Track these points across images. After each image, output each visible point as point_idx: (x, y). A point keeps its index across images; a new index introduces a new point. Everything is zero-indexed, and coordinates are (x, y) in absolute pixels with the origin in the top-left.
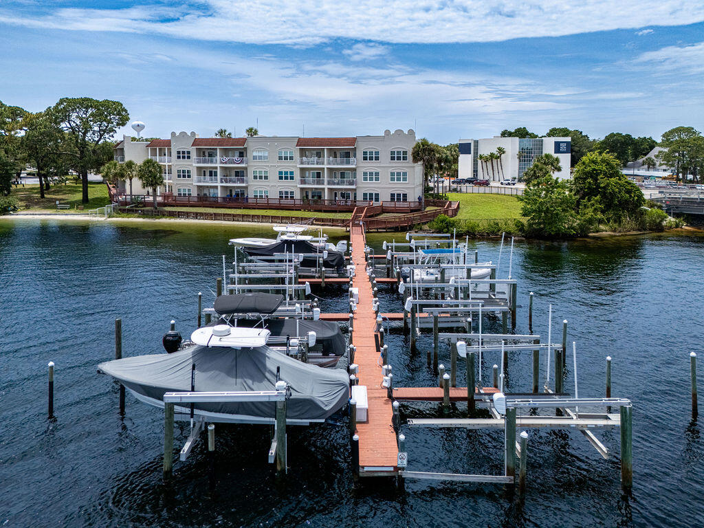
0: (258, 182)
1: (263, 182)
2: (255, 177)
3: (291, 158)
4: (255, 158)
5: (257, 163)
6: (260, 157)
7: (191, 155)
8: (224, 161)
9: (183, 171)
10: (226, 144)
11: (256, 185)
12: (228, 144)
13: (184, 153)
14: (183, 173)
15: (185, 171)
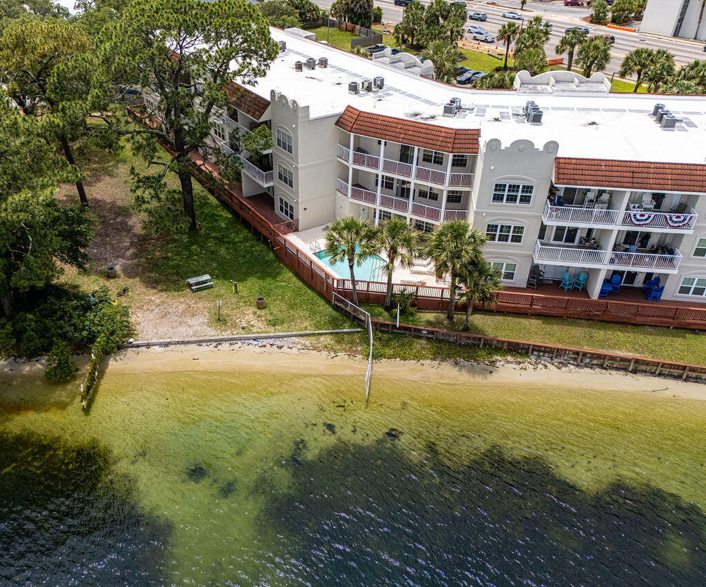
2: (700, 252)
7: (532, 195)
8: (638, 220)
9: (502, 227)
10: (657, 181)
11: (695, 268)
12: (662, 181)
13: (514, 188)
14: (501, 231)
15: (510, 227)
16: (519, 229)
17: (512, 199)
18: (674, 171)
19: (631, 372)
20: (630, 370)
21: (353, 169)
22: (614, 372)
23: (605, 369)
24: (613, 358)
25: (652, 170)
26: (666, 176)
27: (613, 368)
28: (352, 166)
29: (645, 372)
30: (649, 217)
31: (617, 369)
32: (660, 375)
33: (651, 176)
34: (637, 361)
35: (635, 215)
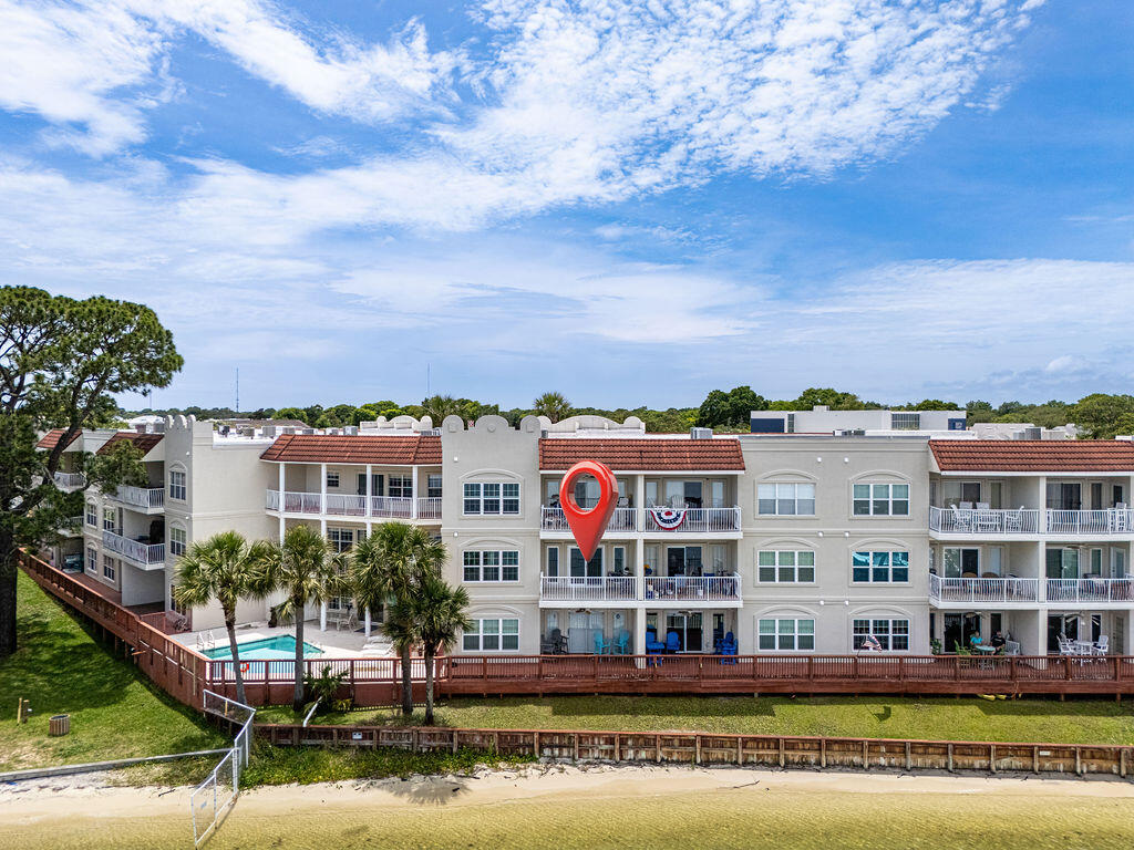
0: (778, 591)
1: (795, 591)
2: (767, 575)
3: (901, 508)
4: (767, 507)
5: (778, 525)
6: (789, 506)
7: (519, 498)
8: (664, 521)
9: (486, 554)
10: (673, 460)
11: (770, 602)
12: (678, 460)
13: (491, 489)
14: (486, 562)
15: (497, 554)
16: (511, 557)
17: (492, 507)
18: (693, 448)
19: (700, 764)
20: (699, 761)
21: (286, 519)
22: (673, 769)
23: (660, 764)
24: (668, 741)
25: (664, 449)
26: (684, 455)
27: (673, 762)
28: (283, 515)
29: (723, 762)
30: (679, 516)
31: (679, 763)
32: (746, 764)
33: (664, 455)
34: (705, 741)
35: (659, 514)
